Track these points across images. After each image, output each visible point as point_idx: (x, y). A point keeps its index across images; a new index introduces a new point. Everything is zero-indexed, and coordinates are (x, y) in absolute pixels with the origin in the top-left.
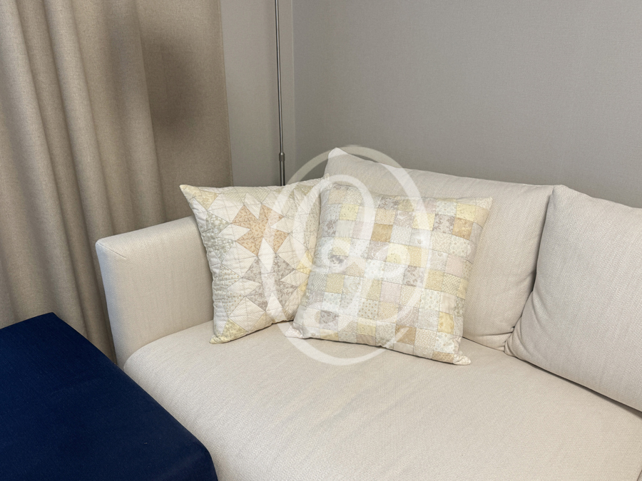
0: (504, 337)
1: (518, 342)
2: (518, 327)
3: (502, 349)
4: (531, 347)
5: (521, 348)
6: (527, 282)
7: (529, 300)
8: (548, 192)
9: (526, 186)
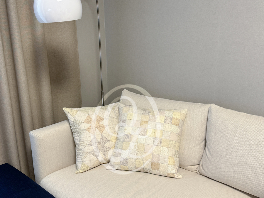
0: (196, 166)
1: (201, 168)
2: (201, 162)
3: (196, 171)
4: (206, 170)
5: (203, 170)
6: (203, 143)
7: (205, 151)
8: (209, 107)
9: (200, 104)
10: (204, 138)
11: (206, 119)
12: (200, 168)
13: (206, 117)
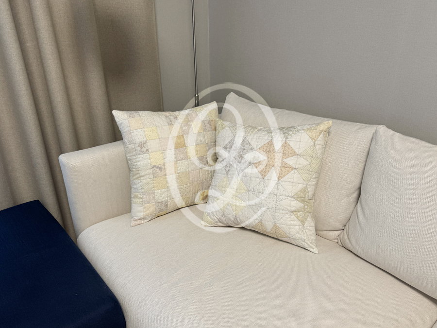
0: (338, 233)
2: (347, 226)
3: (336, 241)
5: (348, 241)
6: (355, 195)
7: (356, 208)
8: (374, 131)
9: (359, 125)
10: (358, 186)
11: (365, 154)
12: (343, 238)
13: (367, 149)
